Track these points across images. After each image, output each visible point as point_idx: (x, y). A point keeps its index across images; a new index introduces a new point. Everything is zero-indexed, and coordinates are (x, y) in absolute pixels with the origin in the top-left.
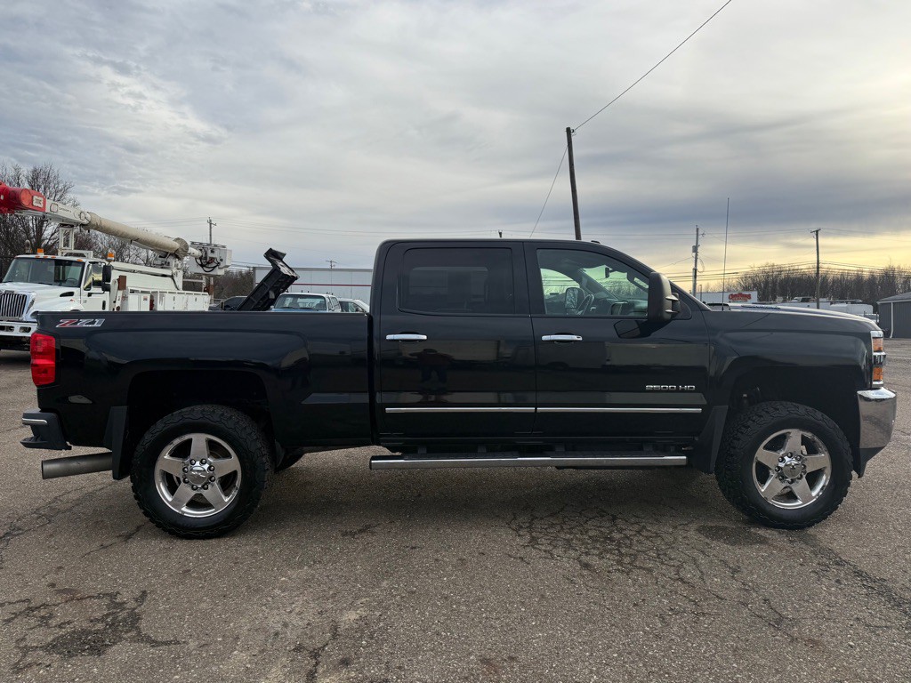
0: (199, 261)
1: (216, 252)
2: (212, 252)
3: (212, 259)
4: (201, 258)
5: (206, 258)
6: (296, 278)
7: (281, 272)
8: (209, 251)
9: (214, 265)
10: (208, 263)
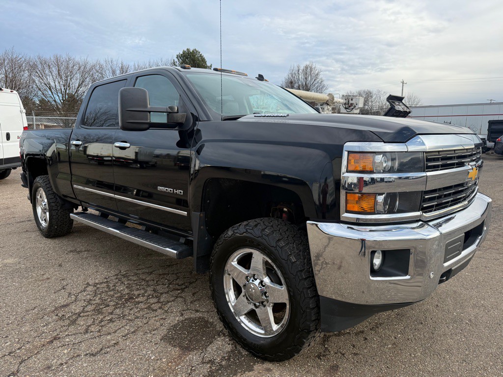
0: (344, 106)
1: (354, 100)
2: (352, 100)
3: (352, 104)
4: (345, 104)
5: (348, 104)
6: (410, 112)
7: (395, 109)
8: (350, 100)
9: (352, 107)
10: (350, 107)
